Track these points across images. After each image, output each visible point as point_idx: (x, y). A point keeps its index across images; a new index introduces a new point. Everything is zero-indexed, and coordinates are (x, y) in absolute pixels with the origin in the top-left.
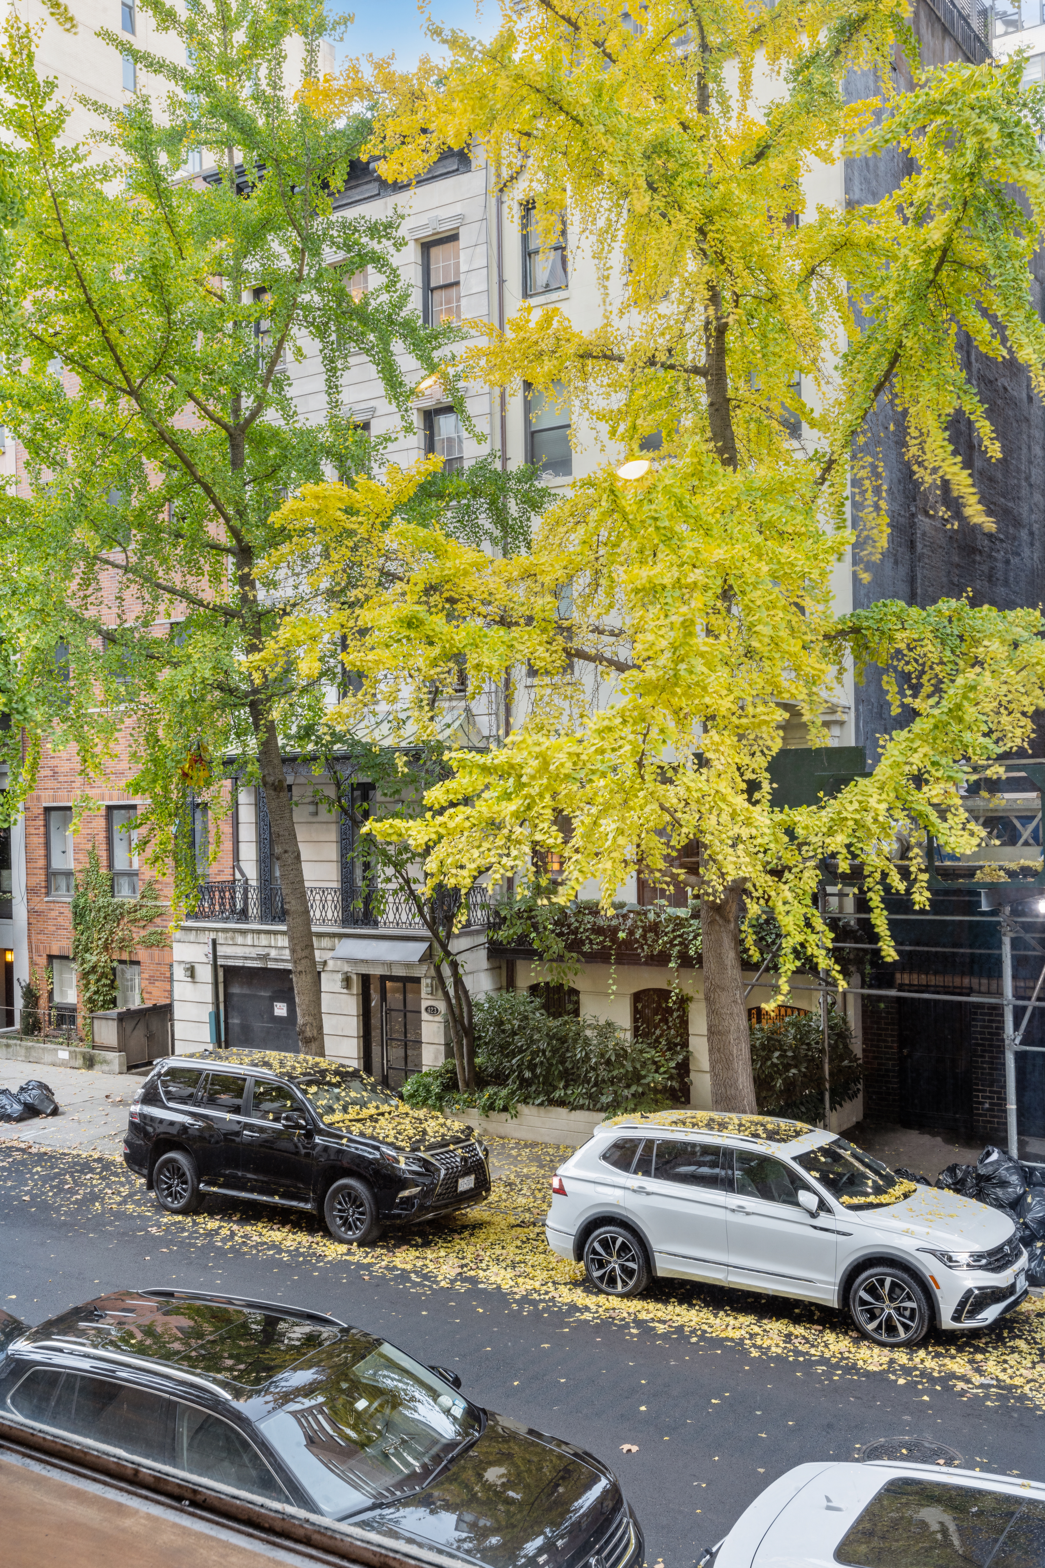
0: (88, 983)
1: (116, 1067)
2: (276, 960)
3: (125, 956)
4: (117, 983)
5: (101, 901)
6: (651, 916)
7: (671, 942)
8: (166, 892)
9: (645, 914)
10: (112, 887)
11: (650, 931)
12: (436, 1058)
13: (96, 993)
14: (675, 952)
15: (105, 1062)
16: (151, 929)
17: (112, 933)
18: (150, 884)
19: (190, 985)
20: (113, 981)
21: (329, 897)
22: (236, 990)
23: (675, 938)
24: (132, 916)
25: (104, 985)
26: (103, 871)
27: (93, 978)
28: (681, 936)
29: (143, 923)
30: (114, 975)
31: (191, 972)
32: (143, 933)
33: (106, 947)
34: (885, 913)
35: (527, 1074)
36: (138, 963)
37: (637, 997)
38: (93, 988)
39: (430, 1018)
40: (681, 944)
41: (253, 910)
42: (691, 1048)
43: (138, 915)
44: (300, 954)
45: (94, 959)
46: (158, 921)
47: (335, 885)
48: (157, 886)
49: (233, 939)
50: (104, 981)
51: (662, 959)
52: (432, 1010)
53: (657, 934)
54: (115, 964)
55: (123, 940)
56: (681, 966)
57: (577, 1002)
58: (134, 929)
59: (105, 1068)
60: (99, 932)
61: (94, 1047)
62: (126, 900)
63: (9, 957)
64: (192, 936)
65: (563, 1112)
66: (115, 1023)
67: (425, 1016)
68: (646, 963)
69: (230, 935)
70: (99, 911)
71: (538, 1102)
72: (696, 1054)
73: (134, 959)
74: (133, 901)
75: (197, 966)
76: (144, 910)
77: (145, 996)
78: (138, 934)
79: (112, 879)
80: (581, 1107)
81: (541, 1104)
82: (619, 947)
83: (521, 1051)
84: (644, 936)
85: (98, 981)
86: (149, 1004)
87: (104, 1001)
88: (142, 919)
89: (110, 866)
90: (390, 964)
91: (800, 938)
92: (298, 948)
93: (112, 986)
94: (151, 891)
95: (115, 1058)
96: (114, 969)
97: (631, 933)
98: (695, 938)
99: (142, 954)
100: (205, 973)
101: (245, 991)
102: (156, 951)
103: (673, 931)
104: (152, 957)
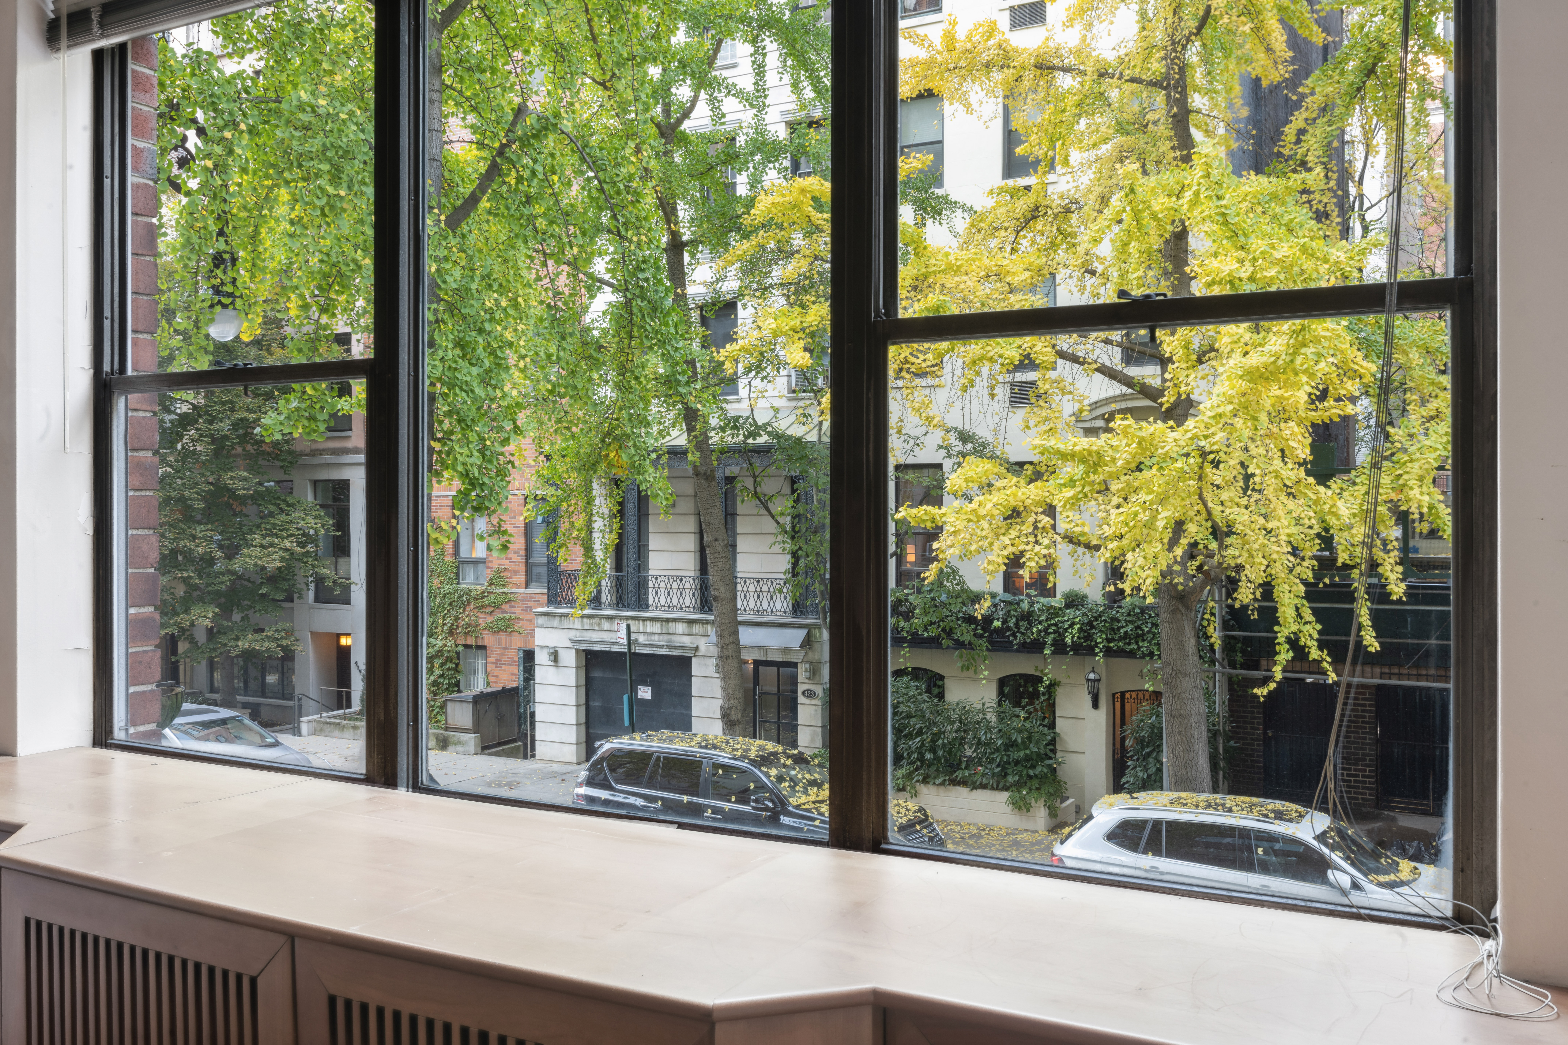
0: (433, 667)
1: (471, 747)
2: (645, 645)
3: (471, 641)
4: (461, 667)
5: (447, 588)
6: (1025, 606)
7: (1046, 630)
8: (515, 579)
9: (1018, 604)
10: (458, 574)
11: (1022, 620)
12: (813, 740)
13: (442, 676)
14: (1049, 639)
15: (460, 743)
16: (498, 615)
17: (457, 619)
18: (498, 572)
19: (553, 669)
20: (457, 665)
21: (687, 586)
22: (597, 674)
23: (1049, 626)
24: (479, 603)
25: (449, 669)
26: (449, 559)
27: (437, 663)
28: (1055, 625)
29: (490, 610)
30: (458, 658)
31: (555, 656)
32: (490, 619)
33: (451, 633)
34: (1368, 604)
35: (928, 756)
36: (484, 648)
37: (1002, 683)
38: (437, 672)
39: (807, 701)
40: (1055, 632)
41: (605, 597)
42: (1058, 730)
43: (486, 601)
44: (728, 640)
45: (440, 643)
46: (506, 607)
47: (692, 574)
48: (506, 574)
49: (599, 624)
50: (449, 665)
51: (1036, 647)
52: (810, 694)
53: (1030, 624)
54: (460, 649)
55: (469, 625)
56: (1053, 653)
57: (943, 687)
58: (479, 614)
59: (460, 748)
60: (444, 618)
61: (447, 729)
62: (472, 587)
63: (344, 641)
64: (556, 622)
65: (963, 791)
66: (471, 706)
67: (801, 699)
68: (1017, 651)
69: (595, 621)
70: (444, 597)
71: (938, 781)
72: (1063, 735)
73: (480, 643)
74: (480, 588)
75: (560, 651)
76: (492, 596)
77: (491, 679)
78: (485, 620)
79: (458, 567)
80: (984, 787)
81: (943, 784)
82: (990, 635)
83: (920, 733)
84: (1017, 625)
85: (442, 665)
86: (496, 687)
87: (449, 684)
88: (489, 605)
89: (456, 554)
90: (766, 650)
91: (1294, 628)
92: (726, 634)
93: (456, 670)
94: (499, 578)
95: (470, 740)
96: (458, 653)
97: (1005, 622)
98: (1071, 626)
99: (488, 639)
100: (569, 658)
101: (608, 675)
102: (503, 637)
103: (1047, 620)
104: (499, 642)
